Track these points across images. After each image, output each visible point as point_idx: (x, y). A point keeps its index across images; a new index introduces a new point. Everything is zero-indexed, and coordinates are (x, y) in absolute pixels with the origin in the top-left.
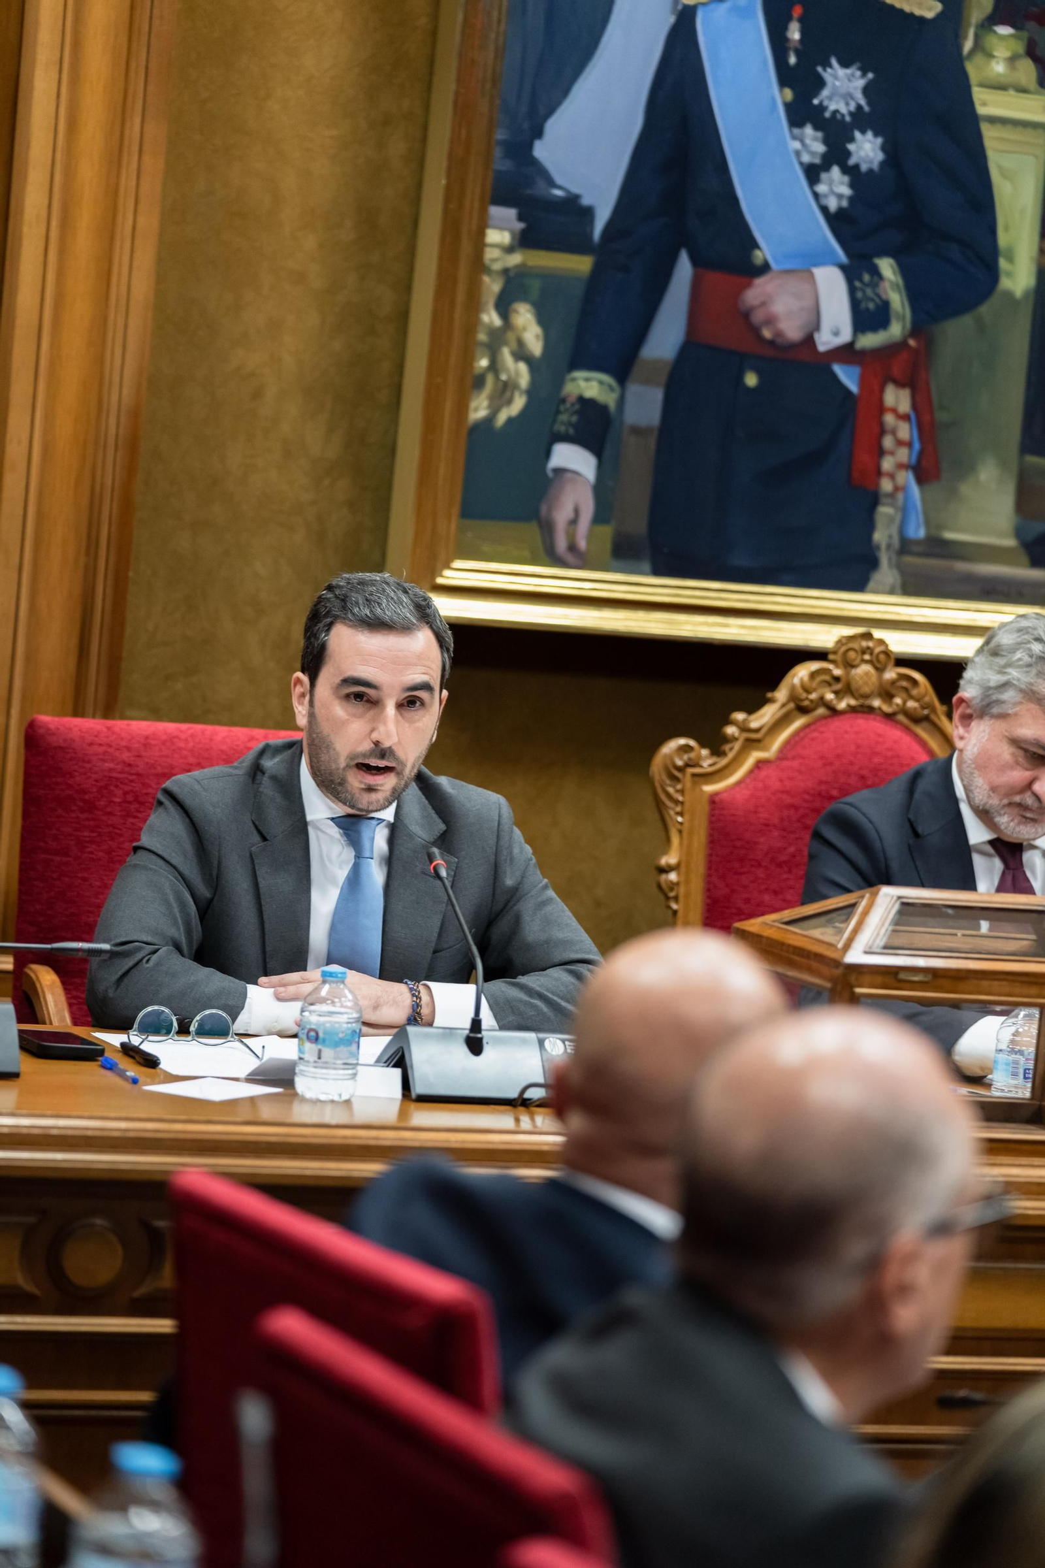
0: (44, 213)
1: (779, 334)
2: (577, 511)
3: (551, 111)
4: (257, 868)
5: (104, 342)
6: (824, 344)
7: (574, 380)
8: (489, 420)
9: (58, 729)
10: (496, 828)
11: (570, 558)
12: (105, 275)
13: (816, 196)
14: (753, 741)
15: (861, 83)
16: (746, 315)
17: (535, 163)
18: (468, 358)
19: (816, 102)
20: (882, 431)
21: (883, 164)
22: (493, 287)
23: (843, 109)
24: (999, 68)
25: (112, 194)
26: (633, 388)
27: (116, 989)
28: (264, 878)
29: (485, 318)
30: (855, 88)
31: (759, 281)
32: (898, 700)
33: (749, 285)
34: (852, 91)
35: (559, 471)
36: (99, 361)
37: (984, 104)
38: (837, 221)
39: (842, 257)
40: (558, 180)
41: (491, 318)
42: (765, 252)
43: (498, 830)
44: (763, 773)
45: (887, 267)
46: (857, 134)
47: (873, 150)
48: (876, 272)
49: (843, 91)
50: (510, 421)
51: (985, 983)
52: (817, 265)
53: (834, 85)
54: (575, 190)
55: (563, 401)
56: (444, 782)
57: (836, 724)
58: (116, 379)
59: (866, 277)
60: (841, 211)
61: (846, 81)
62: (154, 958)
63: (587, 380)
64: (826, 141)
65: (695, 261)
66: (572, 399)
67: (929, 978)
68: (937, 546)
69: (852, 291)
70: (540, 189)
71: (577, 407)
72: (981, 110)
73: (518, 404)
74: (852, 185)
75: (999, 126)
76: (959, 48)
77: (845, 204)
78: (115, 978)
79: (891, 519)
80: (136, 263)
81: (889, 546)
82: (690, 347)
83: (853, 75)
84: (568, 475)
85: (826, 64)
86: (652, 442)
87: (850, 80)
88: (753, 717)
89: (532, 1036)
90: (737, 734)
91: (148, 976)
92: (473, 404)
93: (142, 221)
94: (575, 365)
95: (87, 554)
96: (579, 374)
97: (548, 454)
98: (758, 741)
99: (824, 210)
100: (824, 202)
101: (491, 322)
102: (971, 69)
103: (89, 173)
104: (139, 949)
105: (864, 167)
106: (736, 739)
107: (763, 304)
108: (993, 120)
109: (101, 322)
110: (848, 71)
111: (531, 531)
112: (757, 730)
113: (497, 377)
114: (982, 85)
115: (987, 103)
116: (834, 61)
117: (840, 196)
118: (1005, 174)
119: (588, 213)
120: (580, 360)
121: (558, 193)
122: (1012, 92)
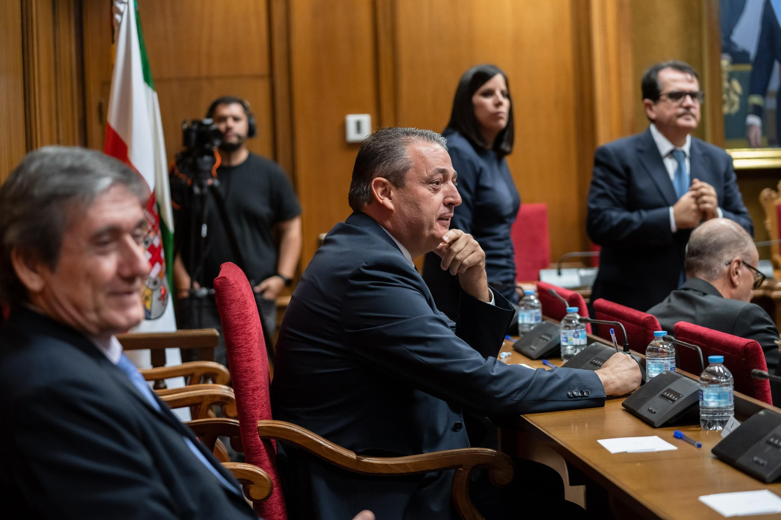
2: (756, 134)
7: (751, 99)
8: (729, 112)
11: (756, 146)
12: (620, 84)
17: (732, 42)
18: (721, 95)
22: (725, 76)
29: (724, 85)
35: (750, 123)
40: (739, 46)
41: (726, 85)
50: (735, 112)
55: (749, 105)
63: (754, 98)
65: (780, 62)
66: (751, 104)
70: (734, 48)
71: (752, 106)
73: (737, 107)
84: (753, 124)
92: (724, 109)
94: (751, 94)
96: (752, 97)
97: (746, 119)
103: (613, 60)
113: (730, 100)
119: (749, 54)
120: (752, 92)
121: (739, 49)
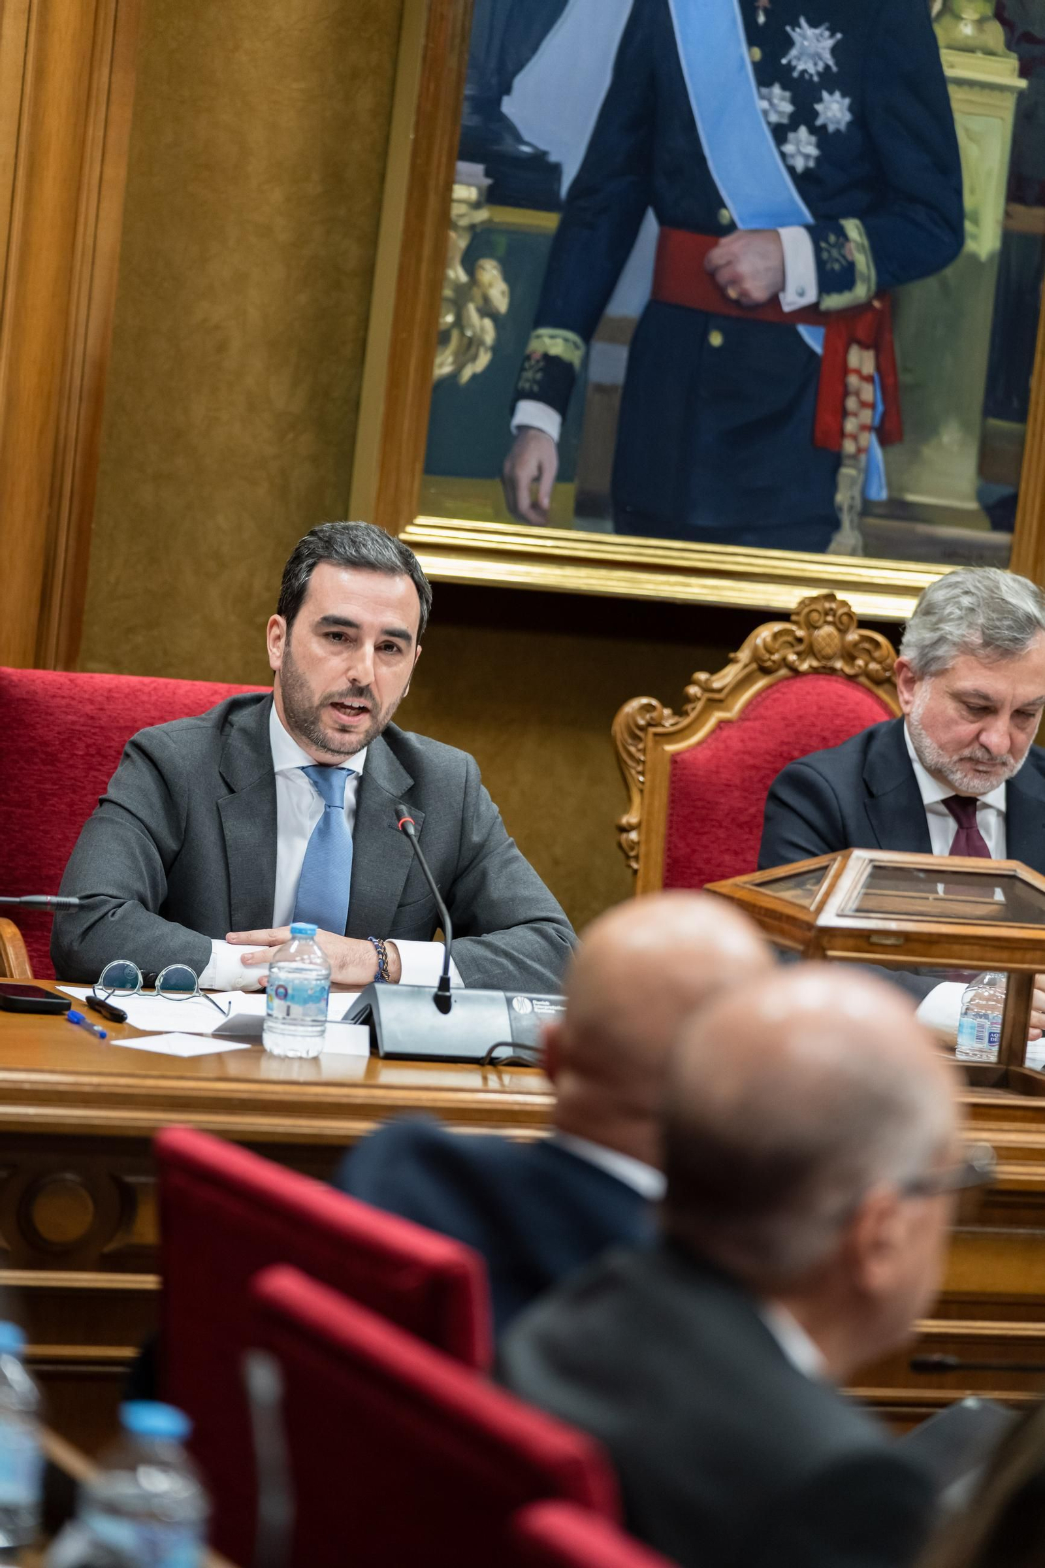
0: (12, 162)
1: (744, 293)
2: (540, 469)
3: (520, 67)
4: (223, 820)
5: (69, 292)
6: (789, 304)
7: (539, 337)
8: (454, 376)
9: (20, 681)
10: (464, 785)
11: (532, 516)
12: (71, 225)
13: (783, 155)
14: (716, 701)
15: (830, 43)
16: (712, 275)
17: (503, 118)
18: (433, 314)
19: (784, 61)
20: (846, 393)
21: (850, 125)
22: (459, 242)
23: (812, 70)
24: (967, 30)
25: (80, 144)
26: (598, 347)
27: (81, 942)
28: (230, 831)
29: (451, 274)
30: (824, 48)
31: (724, 241)
32: (860, 662)
33: (715, 244)
34: (820, 51)
35: (524, 429)
36: (65, 312)
37: (952, 66)
38: (804, 181)
39: (809, 218)
40: (527, 137)
41: (457, 273)
42: (731, 212)
43: (466, 788)
44: (725, 733)
45: (853, 228)
46: (825, 95)
47: (841, 110)
48: (842, 233)
49: (812, 50)
50: (475, 377)
51: (956, 948)
52: (783, 225)
53: (802, 44)
54: (543, 146)
55: (528, 358)
56: (412, 737)
57: (799, 685)
58: (81, 330)
59: (832, 238)
60: (807, 172)
61: (815, 41)
62: (120, 911)
63: (552, 337)
64: (793, 101)
65: (662, 219)
66: (537, 356)
67: (900, 942)
68: (899, 509)
69: (818, 251)
70: (508, 145)
71: (542, 364)
72: (949, 72)
73: (483, 360)
74: (819, 146)
75: (966, 88)
76: (928, 9)
77: (811, 164)
78: (80, 930)
79: (853, 481)
80: (102, 214)
81: (851, 508)
82: (655, 306)
83: (821, 35)
84: (532, 432)
85: (796, 24)
86: (616, 400)
87: (818, 41)
88: (715, 677)
89: (500, 995)
90: (699, 694)
91: (114, 929)
92: (438, 360)
93: (109, 172)
94: (539, 322)
95: (50, 504)
96: (543, 331)
97: (512, 411)
98: (721, 701)
99: (791, 170)
100: (791, 162)
101: (457, 277)
102: (940, 32)
103: (56, 123)
104: (104, 903)
105: (831, 128)
106: (699, 699)
107: (729, 263)
108: (961, 82)
109: (66, 275)
110: (817, 31)
111: (495, 487)
112: (720, 691)
113: (462, 334)
114: (949, 47)
115: (955, 65)
116: (802, 21)
117: (807, 157)
118: (971, 137)
119: (555, 170)
120: (546, 316)
121: (526, 149)
122: (980, 55)
